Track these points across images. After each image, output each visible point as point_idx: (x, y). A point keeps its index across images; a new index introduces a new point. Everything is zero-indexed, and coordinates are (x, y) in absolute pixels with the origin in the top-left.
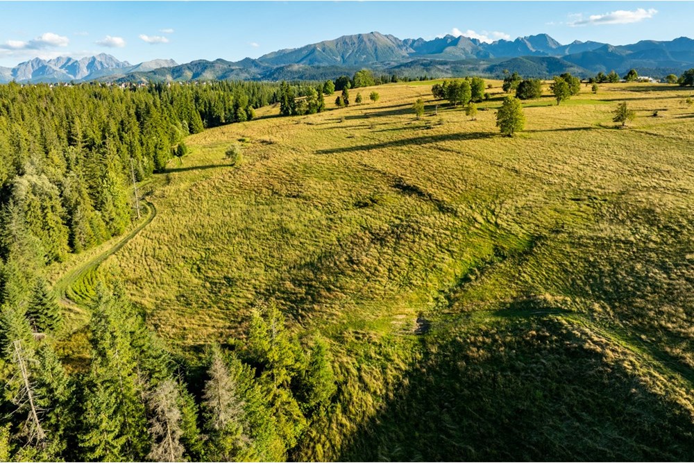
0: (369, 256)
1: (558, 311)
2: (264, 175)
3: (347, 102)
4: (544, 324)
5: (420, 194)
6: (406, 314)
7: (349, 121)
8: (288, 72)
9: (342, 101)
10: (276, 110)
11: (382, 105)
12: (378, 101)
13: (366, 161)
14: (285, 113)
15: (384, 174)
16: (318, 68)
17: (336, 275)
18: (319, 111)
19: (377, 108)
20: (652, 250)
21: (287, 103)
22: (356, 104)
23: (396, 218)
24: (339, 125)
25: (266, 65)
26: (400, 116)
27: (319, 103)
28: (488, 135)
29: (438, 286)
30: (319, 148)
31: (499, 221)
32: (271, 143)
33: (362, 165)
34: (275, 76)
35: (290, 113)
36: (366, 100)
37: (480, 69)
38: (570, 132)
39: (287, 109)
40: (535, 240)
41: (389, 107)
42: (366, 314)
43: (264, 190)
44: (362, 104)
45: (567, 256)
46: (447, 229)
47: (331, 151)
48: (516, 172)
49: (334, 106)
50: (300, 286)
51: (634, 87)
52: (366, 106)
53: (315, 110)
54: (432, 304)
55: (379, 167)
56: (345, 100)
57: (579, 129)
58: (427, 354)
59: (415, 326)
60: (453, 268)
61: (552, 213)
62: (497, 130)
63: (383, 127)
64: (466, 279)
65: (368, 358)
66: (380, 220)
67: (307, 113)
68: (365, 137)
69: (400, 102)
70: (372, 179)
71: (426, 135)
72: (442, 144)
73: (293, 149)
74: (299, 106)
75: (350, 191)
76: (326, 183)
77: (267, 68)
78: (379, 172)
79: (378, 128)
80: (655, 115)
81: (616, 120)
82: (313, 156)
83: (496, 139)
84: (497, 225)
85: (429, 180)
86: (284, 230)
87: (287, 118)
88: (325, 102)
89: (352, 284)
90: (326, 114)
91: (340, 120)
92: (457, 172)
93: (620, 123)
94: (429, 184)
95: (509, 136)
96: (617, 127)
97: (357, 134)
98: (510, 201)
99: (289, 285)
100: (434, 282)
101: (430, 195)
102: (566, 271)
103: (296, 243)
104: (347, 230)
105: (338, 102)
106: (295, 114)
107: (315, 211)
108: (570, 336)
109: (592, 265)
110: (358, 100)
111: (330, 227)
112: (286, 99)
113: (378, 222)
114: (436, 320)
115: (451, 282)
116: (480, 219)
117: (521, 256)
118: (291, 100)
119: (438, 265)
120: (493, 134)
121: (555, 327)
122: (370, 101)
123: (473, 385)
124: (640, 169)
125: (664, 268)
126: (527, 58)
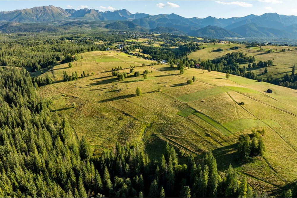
0: (130, 130)
1: (157, 135)
2: (89, 112)
5: (130, 116)
6: (140, 139)
8: (11, 26)
12: (94, 74)
13: (111, 105)
14: (65, 80)
15: (119, 110)
16: (27, 24)
17: (127, 134)
20: (165, 125)
23: (129, 122)
27: (76, 77)
32: (76, 98)
33: (111, 107)
35: (67, 80)
36: (90, 74)
37: (102, 26)
40: (151, 124)
42: (136, 139)
43: (93, 116)
45: (156, 126)
46: (139, 124)
48: (144, 108)
54: (142, 136)
56: (84, 75)
58: (145, 142)
59: (142, 140)
60: (143, 130)
61: (152, 118)
63: (106, 90)
64: (145, 132)
65: (139, 144)
67: (73, 80)
68: (104, 95)
70: (117, 111)
71: (120, 95)
73: (87, 101)
74: (70, 78)
75: (114, 115)
76: (107, 113)
78: (117, 109)
79: (104, 90)
80: (165, 86)
83: (137, 97)
84: (145, 122)
85: (129, 111)
86: (110, 127)
87: (67, 82)
89: (131, 135)
92: (133, 109)
95: (139, 95)
96: (158, 91)
97: (100, 93)
98: (145, 116)
99: (121, 137)
100: (141, 134)
101: (131, 116)
102: (156, 129)
103: (114, 129)
104: (122, 126)
105: (82, 75)
106: (69, 80)
107: (112, 122)
108: (159, 138)
109: (159, 128)
110: (88, 75)
113: (126, 123)
114: (144, 138)
115: (143, 133)
116: (142, 121)
117: (150, 127)
119: (140, 130)
121: (157, 137)
123: (151, 144)
124: (163, 106)
125: (166, 128)
126: (120, 22)
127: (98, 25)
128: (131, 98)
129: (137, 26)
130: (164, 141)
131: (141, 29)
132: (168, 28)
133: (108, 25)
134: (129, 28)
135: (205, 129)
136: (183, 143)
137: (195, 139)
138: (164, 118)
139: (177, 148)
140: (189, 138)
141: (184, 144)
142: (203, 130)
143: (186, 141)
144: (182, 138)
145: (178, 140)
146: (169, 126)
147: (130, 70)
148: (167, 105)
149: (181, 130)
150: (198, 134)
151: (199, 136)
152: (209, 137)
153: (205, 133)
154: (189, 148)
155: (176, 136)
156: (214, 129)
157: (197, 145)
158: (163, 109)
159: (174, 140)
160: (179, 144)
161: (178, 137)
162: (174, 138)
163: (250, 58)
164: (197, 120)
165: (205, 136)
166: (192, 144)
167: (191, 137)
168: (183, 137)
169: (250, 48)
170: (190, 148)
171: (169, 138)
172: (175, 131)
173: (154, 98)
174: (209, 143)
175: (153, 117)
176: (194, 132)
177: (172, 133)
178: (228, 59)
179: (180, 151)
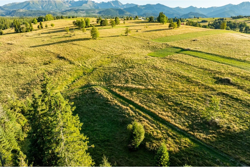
1: (94, 85)
2: (10, 57)
3: (42, 27)
4: (90, 89)
5: (65, 59)
7: (43, 35)
9: (40, 27)
10: (13, 30)
11: (56, 28)
12: (55, 26)
13: (48, 49)
14: (17, 32)
15: (54, 53)
17: (36, 85)
18: (31, 31)
19: (54, 29)
20: (120, 69)
21: (17, 28)
22: (46, 28)
23: (57, 67)
24: (39, 36)
25: (7, 9)
26: (62, 32)
27: (31, 28)
28: (89, 39)
29: (66, 84)
30: (31, 45)
31: (86, 65)
32: (12, 44)
33: (47, 51)
34: (12, 14)
35: (19, 32)
36: (49, 26)
37: (96, 13)
38: (113, 37)
39: (18, 30)
40: (94, 69)
41: (58, 29)
43: (10, 62)
44: (48, 28)
45: (101, 72)
46: (71, 69)
47: (36, 46)
48: (95, 50)
49: (37, 29)
50: (24, 90)
51: (136, 22)
52: (50, 29)
53: (30, 31)
54: (64, 89)
55: (52, 51)
56: (41, 27)
57: (116, 36)
61: (101, 62)
62: (91, 37)
63: (55, 37)
64: (74, 81)
66: (51, 68)
67: (26, 31)
68: (48, 41)
69: (62, 27)
70: (50, 55)
71: (69, 39)
72: (74, 42)
73: (21, 46)
74: (23, 29)
75: (42, 60)
76: (34, 58)
77: (8, 10)
78: (52, 53)
79: (53, 37)
80: (137, 31)
81: (126, 33)
82: (29, 48)
83: (91, 40)
85: (68, 54)
86: (19, 74)
88: (33, 27)
90: (34, 32)
91: (39, 34)
92: (77, 51)
93: (127, 34)
94: (68, 56)
95: (95, 39)
96: (126, 35)
97: (46, 40)
98: (90, 59)
99: (21, 90)
101: (68, 59)
102: (99, 76)
103: (23, 78)
104: (40, 72)
105: (38, 27)
106: (21, 32)
107: (30, 67)
108: (94, 90)
109: (106, 74)
110: (46, 26)
111: (34, 72)
112: (17, 26)
113: (51, 69)
115: (70, 83)
116: (81, 65)
117: (89, 74)
118: (19, 27)
119: (66, 79)
120: (90, 39)
122: (51, 27)
124: (127, 48)
125: (120, 73)
126: (112, 9)
127: (93, 11)
128: (81, 41)
129: (126, 12)
130: (102, 96)
131: (130, 15)
132: (154, 14)
133: (101, 11)
134: (119, 14)
135: (212, 71)
136: (150, 101)
137: (187, 92)
138: (123, 61)
139: (128, 114)
140: (170, 89)
141: (153, 105)
142: (207, 72)
143: (160, 97)
144: (149, 89)
145: (138, 93)
146: (126, 70)
147: (97, 20)
148: (135, 47)
149: (149, 75)
150: (194, 80)
151: (197, 84)
152: (229, 87)
153: (214, 78)
154: (166, 115)
155: (134, 86)
156: (236, 70)
157: (194, 106)
158: (125, 51)
159: (126, 94)
160: (137, 102)
161: (140, 87)
162: (128, 90)
163: (241, 23)
164: (188, 59)
165: (216, 83)
166: (177, 104)
167: (173, 86)
168: (152, 88)
169: (237, 19)
170: (170, 114)
171: (117, 91)
172: (135, 77)
173: (116, 41)
174: (237, 100)
175: (103, 60)
176: (183, 77)
177: (127, 81)
178: (215, 25)
179: (130, 126)
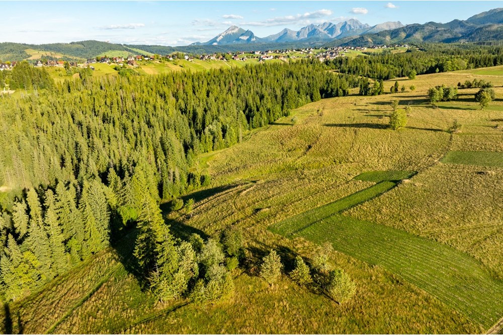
3: (396, 90)
8: (486, 32)
9: (394, 88)
10: (357, 92)
12: (415, 90)
14: (361, 94)
18: (379, 94)
21: (363, 89)
22: (401, 91)
25: (472, 24)
27: (379, 90)
30: (327, 122)
34: (473, 35)
36: (407, 89)
39: (363, 92)
44: (405, 92)
49: (389, 91)
67: (372, 95)
74: (369, 91)
77: (472, 27)
80: (496, 126)
81: (453, 127)
87: (361, 97)
88: (384, 88)
93: (453, 130)
96: (451, 132)
105: (391, 88)
110: (403, 89)
122: (410, 90)
